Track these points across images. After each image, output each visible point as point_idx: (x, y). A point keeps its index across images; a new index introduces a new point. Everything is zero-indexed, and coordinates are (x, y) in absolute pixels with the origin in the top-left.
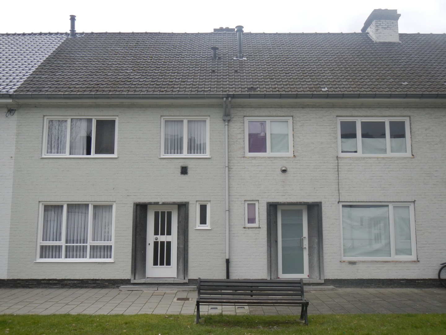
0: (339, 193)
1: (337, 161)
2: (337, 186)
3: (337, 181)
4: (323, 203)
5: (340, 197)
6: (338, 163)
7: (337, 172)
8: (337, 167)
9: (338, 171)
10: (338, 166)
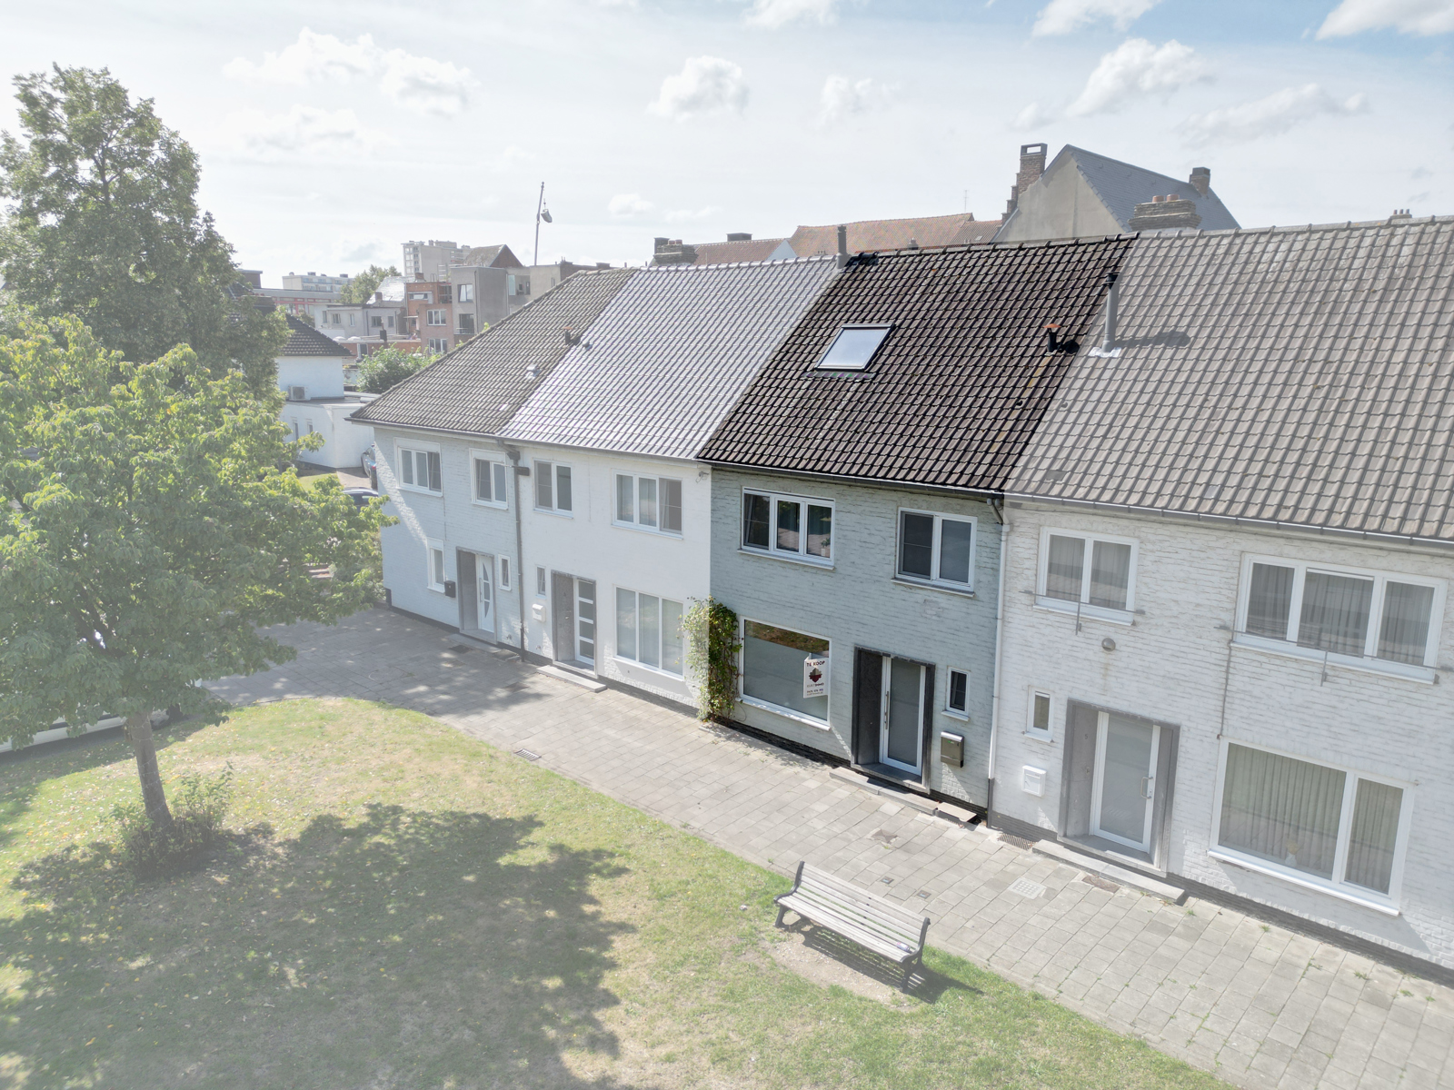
0: (1223, 718)
1: (1227, 652)
2: (1221, 704)
3: (1222, 692)
4: (1183, 728)
5: (1225, 727)
6: (1230, 655)
7: (1224, 675)
8: (1225, 664)
9: (1227, 672)
10: (1229, 661)
